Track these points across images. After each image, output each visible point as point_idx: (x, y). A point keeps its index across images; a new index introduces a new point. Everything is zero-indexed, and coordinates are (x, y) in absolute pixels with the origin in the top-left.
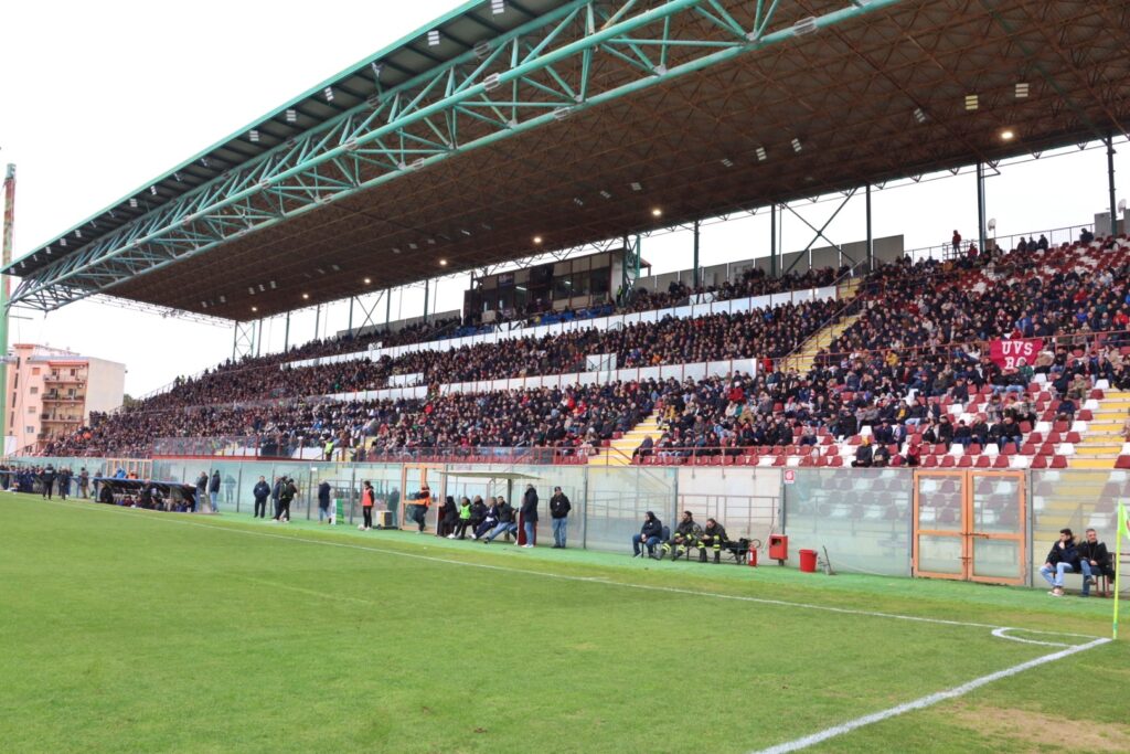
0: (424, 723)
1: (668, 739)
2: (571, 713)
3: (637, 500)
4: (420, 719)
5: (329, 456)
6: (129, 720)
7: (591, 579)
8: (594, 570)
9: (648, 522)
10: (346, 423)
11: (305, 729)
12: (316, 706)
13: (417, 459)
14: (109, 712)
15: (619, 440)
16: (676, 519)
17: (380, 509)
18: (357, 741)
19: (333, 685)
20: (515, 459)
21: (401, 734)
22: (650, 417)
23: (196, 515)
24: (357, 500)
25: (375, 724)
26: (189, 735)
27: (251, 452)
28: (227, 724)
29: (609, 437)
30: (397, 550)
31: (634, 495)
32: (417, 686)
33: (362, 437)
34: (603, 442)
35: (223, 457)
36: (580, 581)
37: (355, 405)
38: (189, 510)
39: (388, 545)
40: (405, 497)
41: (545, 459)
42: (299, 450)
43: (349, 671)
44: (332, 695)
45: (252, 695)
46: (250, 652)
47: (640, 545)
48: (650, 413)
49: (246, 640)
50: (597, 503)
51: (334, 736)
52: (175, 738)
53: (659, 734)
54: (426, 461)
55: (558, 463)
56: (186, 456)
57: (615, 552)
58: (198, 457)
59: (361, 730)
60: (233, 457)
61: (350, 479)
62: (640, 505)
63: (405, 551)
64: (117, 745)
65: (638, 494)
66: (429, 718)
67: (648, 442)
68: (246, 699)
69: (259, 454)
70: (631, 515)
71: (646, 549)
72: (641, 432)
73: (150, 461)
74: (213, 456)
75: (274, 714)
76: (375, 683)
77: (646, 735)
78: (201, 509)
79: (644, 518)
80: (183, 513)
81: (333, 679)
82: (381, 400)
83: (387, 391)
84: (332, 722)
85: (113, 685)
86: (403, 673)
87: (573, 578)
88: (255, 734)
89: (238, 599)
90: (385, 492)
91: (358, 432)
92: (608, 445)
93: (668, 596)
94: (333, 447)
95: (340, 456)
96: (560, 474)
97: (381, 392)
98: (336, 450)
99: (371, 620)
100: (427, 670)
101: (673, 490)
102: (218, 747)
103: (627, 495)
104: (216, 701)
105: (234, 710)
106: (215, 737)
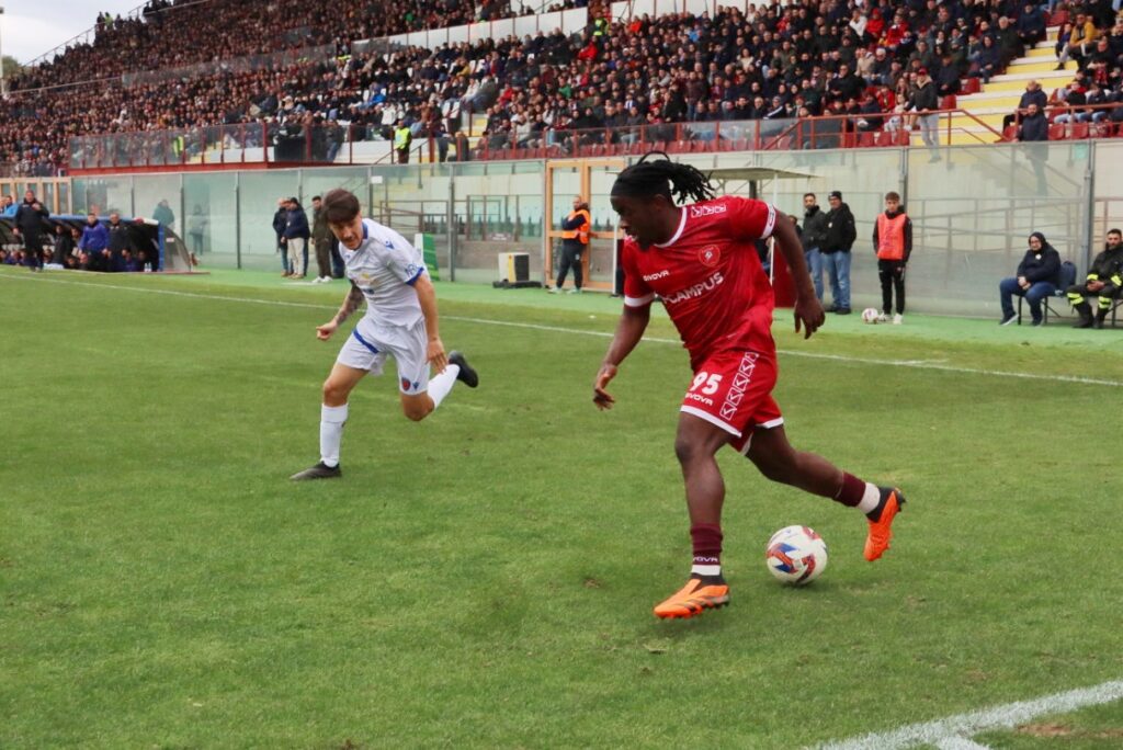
0: (586, 602)
1: (1049, 633)
2: (861, 587)
3: (1010, 212)
4: (579, 596)
5: (404, 154)
6: (61, 606)
7: (913, 363)
8: (920, 347)
9: (1031, 254)
10: (433, 89)
11: (371, 614)
12: (390, 579)
13: (571, 152)
14: (23, 595)
15: (974, 96)
16: (1089, 247)
17: (506, 250)
18: (463, 631)
19: (420, 544)
20: (764, 142)
21: (545, 619)
22: (1042, 44)
23: (162, 277)
24: (461, 237)
25: (497, 605)
26: (167, 626)
27: (255, 154)
28: (233, 608)
29: (956, 89)
30: (538, 321)
31: (1006, 204)
32: (574, 543)
33: (465, 116)
34: (940, 100)
35: (203, 166)
36: (893, 366)
37: (448, 53)
38: (148, 269)
39: (520, 314)
40: (553, 227)
41: (825, 140)
42: (346, 146)
43: (449, 521)
44: (419, 560)
45: (275, 562)
46: (270, 495)
47: (1015, 298)
48: (1042, 36)
49: (263, 477)
50: (928, 222)
51: (425, 623)
52: (142, 631)
53: (1030, 624)
54: (590, 154)
55: (849, 145)
56: (133, 169)
57: (965, 315)
58: (156, 168)
59: (471, 614)
60: (222, 165)
61: (447, 196)
62: (1016, 223)
63: (555, 324)
64: (41, 643)
65: (1012, 202)
66: (595, 594)
67: (1035, 95)
68: (265, 570)
69: (272, 158)
70: (998, 243)
71: (1026, 308)
72: (1022, 76)
73: (67, 180)
74: (184, 167)
75: (315, 592)
76: (496, 539)
77: (1004, 624)
78: (171, 264)
79: (1022, 247)
80: (136, 275)
81: (422, 535)
82: (497, 41)
83: (509, 21)
84: (419, 603)
85: (29, 553)
86: (549, 524)
87: (878, 361)
88: (282, 623)
89: (245, 411)
90: (513, 220)
91: (457, 105)
92: (952, 105)
93: (1067, 391)
94: (410, 137)
95: (426, 154)
96: (855, 167)
97: (497, 24)
98: (415, 143)
99: (490, 438)
100: (594, 518)
101: (1084, 193)
102: (217, 644)
103: (990, 205)
104: (212, 573)
105: (242, 586)
106: (212, 629)
